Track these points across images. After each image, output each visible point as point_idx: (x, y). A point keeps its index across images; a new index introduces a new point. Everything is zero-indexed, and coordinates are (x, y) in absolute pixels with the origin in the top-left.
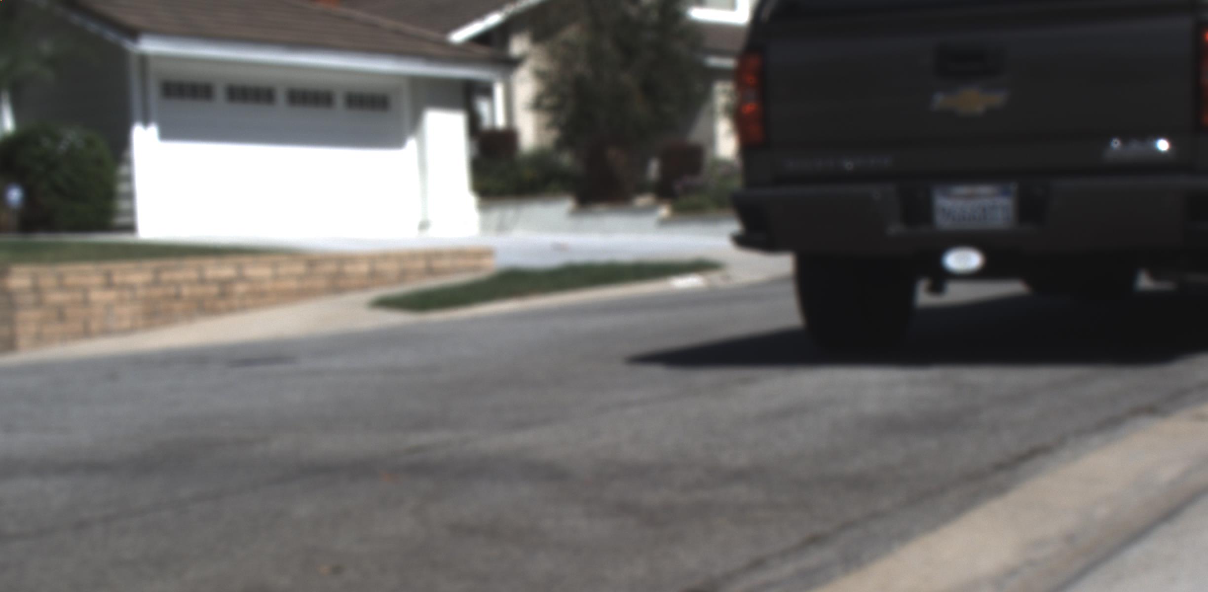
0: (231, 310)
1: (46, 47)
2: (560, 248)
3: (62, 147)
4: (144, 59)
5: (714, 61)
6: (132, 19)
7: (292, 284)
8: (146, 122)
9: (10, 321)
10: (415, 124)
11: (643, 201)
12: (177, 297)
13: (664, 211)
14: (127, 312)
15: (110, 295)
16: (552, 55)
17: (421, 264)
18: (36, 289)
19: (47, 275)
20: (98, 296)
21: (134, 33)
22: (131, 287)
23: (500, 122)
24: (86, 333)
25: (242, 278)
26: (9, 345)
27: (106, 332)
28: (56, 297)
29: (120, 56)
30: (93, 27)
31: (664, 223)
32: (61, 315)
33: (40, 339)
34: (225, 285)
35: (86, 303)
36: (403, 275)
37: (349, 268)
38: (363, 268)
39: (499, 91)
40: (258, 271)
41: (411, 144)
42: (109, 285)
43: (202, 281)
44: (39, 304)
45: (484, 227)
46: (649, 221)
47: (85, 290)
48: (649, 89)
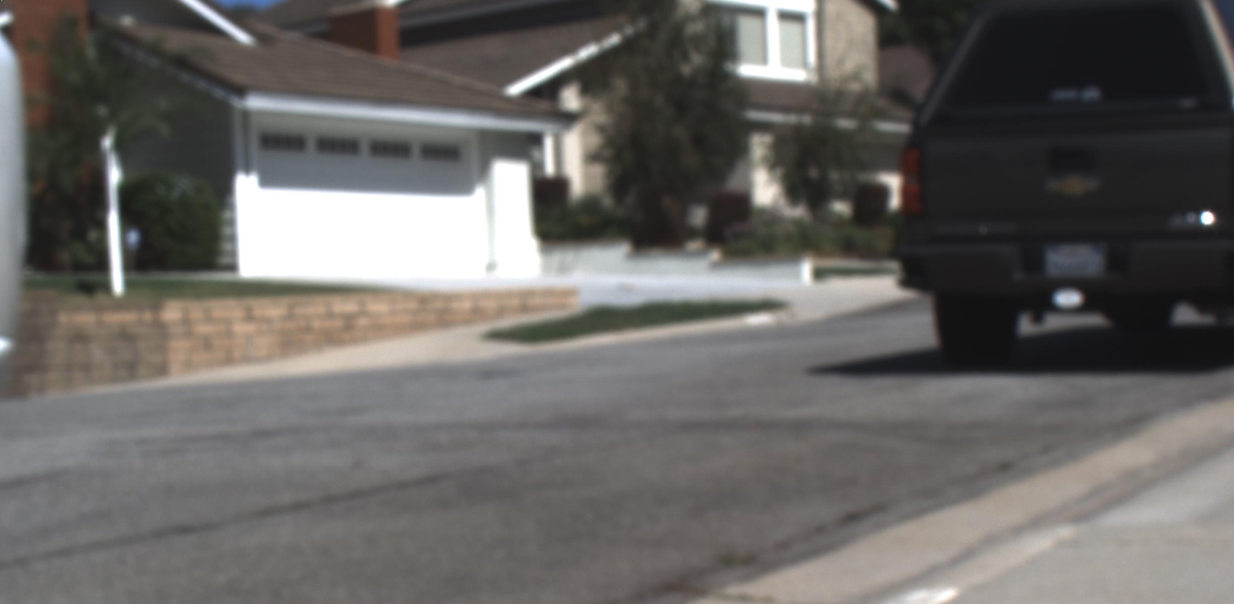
0: (355, 341)
1: (163, 103)
2: (626, 289)
3: (176, 194)
4: (246, 115)
5: (754, 115)
6: (239, 78)
7: (406, 319)
8: (248, 170)
9: (162, 348)
10: (483, 173)
11: (694, 245)
12: (308, 329)
13: (715, 255)
14: (264, 343)
15: (250, 328)
16: (610, 109)
17: (515, 302)
18: (186, 322)
19: (196, 309)
20: (241, 328)
21: (241, 91)
22: (268, 320)
23: (550, 169)
24: (229, 360)
25: (363, 313)
26: (162, 370)
27: (247, 360)
28: (203, 329)
29: (224, 110)
30: (202, 85)
31: (715, 266)
32: (207, 344)
33: (189, 366)
34: (349, 321)
35: (229, 334)
36: (501, 312)
37: (456, 305)
38: (467, 305)
39: (549, 143)
40: (378, 307)
41: (480, 192)
42: (249, 318)
43: (330, 315)
44: (189, 334)
45: (546, 269)
46: (701, 264)
47: (228, 322)
48: (699, 141)
